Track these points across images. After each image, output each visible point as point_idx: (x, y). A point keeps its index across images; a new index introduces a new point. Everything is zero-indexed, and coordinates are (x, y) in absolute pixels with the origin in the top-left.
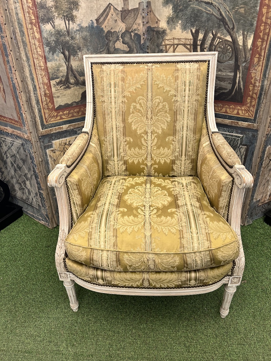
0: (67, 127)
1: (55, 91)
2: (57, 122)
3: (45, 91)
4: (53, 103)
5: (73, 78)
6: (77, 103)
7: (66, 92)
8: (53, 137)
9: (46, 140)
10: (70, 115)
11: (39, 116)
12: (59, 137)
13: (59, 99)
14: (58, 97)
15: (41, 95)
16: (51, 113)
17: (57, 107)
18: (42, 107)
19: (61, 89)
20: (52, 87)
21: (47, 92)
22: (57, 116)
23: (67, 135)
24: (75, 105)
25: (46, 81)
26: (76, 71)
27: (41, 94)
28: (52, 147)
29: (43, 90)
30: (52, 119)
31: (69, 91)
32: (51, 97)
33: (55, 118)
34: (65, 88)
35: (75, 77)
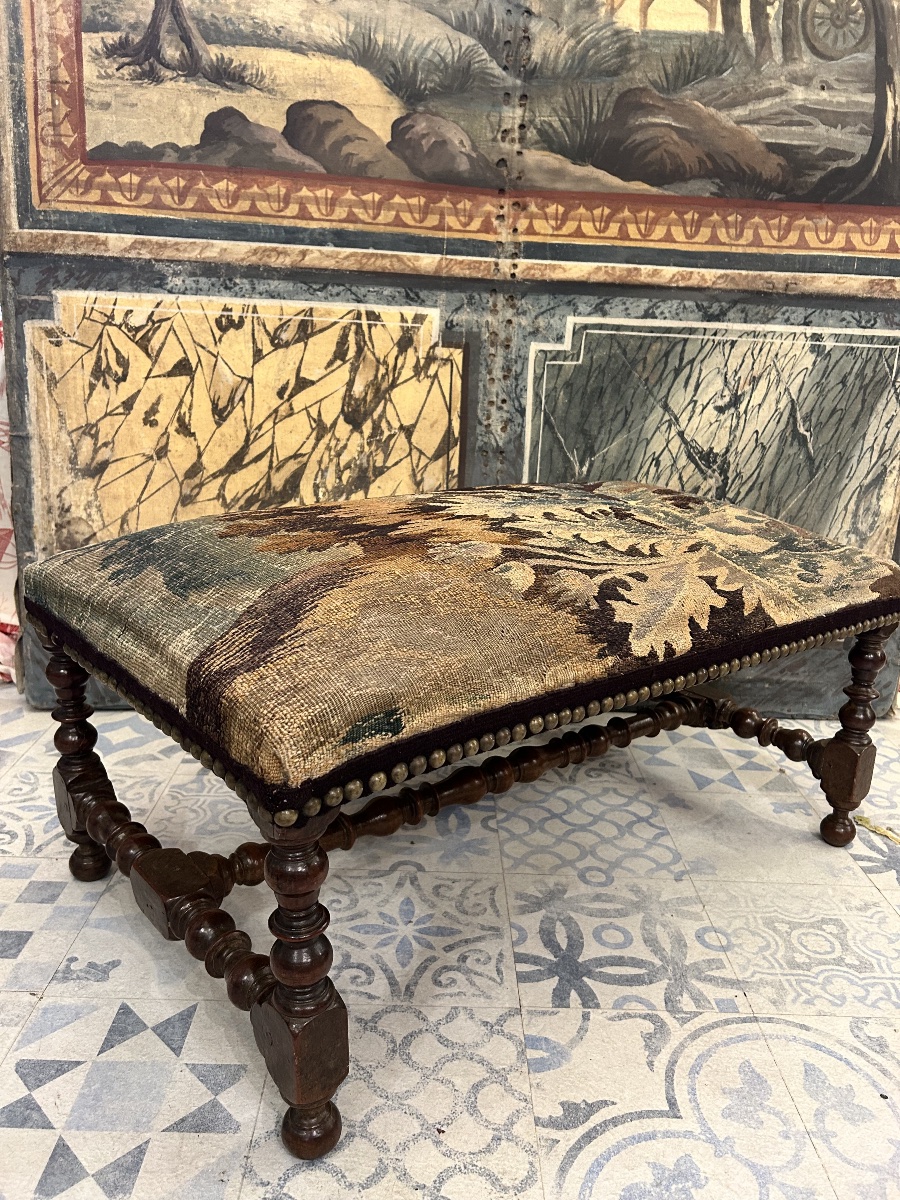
0: (123, 246)
1: (95, 80)
2: (84, 209)
3: (56, 68)
4: (80, 125)
5: (175, 43)
6: (184, 153)
7: (140, 91)
8: (61, 275)
9: (31, 277)
10: (146, 198)
11: (16, 167)
12: (84, 281)
13: (106, 117)
14: (105, 106)
15: (36, 83)
16: (64, 168)
17: (94, 146)
18: (32, 132)
19: (122, 79)
20: (85, 59)
21: (63, 74)
22: (88, 185)
23: (120, 278)
24: (171, 157)
25: (65, 29)
26: (194, 18)
27: (35, 77)
28: (50, 317)
29: (47, 63)
30: (67, 192)
31: (152, 93)
32: (76, 100)
33: (81, 190)
34: (141, 76)
35: (186, 39)
